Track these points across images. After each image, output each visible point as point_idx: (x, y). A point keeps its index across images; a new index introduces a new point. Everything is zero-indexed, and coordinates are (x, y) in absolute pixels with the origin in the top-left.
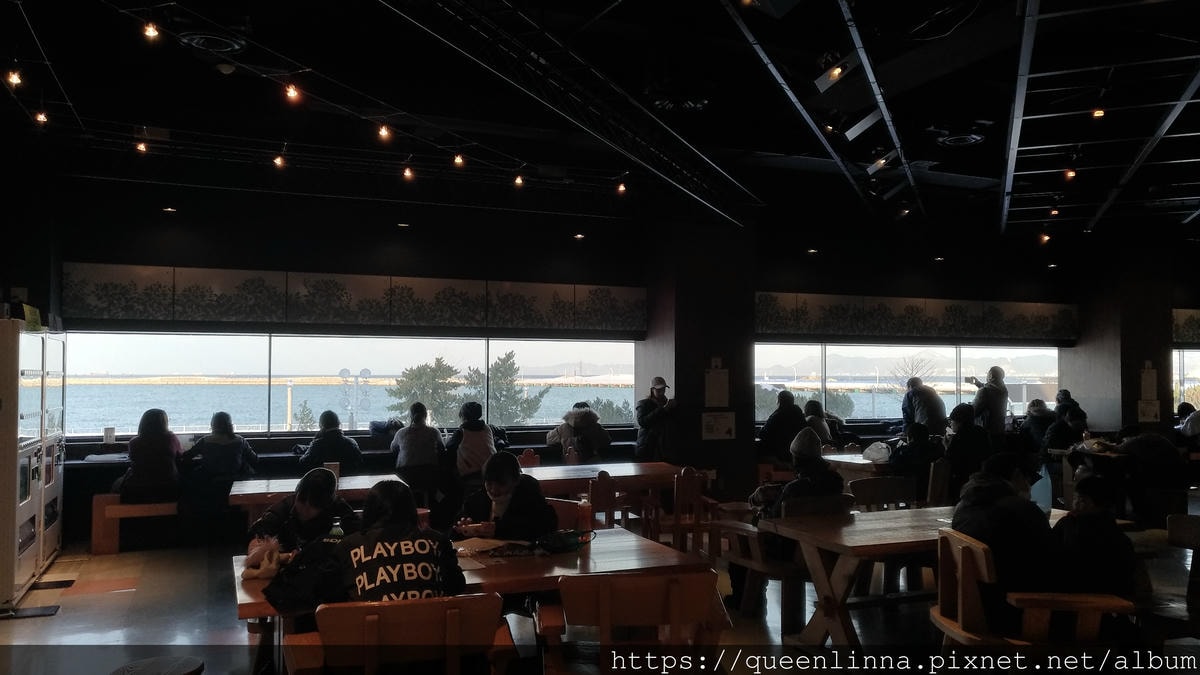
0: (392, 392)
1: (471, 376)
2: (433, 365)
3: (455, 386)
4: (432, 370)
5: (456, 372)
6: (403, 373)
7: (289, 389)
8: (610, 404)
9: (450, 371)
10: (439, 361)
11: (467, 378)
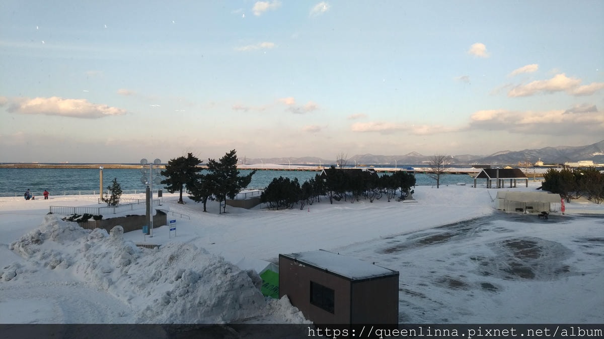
0: (163, 173)
1: (210, 164)
2: (187, 157)
3: (201, 169)
4: (186, 160)
5: (200, 162)
6: (169, 162)
7: (101, 171)
8: (288, 180)
9: (197, 161)
10: (190, 155)
11: (208, 165)
